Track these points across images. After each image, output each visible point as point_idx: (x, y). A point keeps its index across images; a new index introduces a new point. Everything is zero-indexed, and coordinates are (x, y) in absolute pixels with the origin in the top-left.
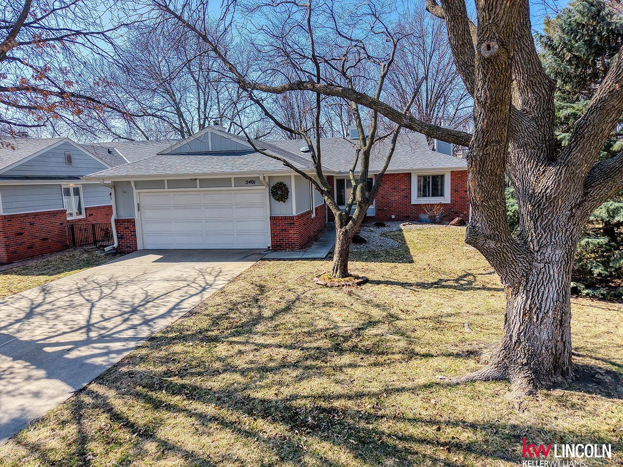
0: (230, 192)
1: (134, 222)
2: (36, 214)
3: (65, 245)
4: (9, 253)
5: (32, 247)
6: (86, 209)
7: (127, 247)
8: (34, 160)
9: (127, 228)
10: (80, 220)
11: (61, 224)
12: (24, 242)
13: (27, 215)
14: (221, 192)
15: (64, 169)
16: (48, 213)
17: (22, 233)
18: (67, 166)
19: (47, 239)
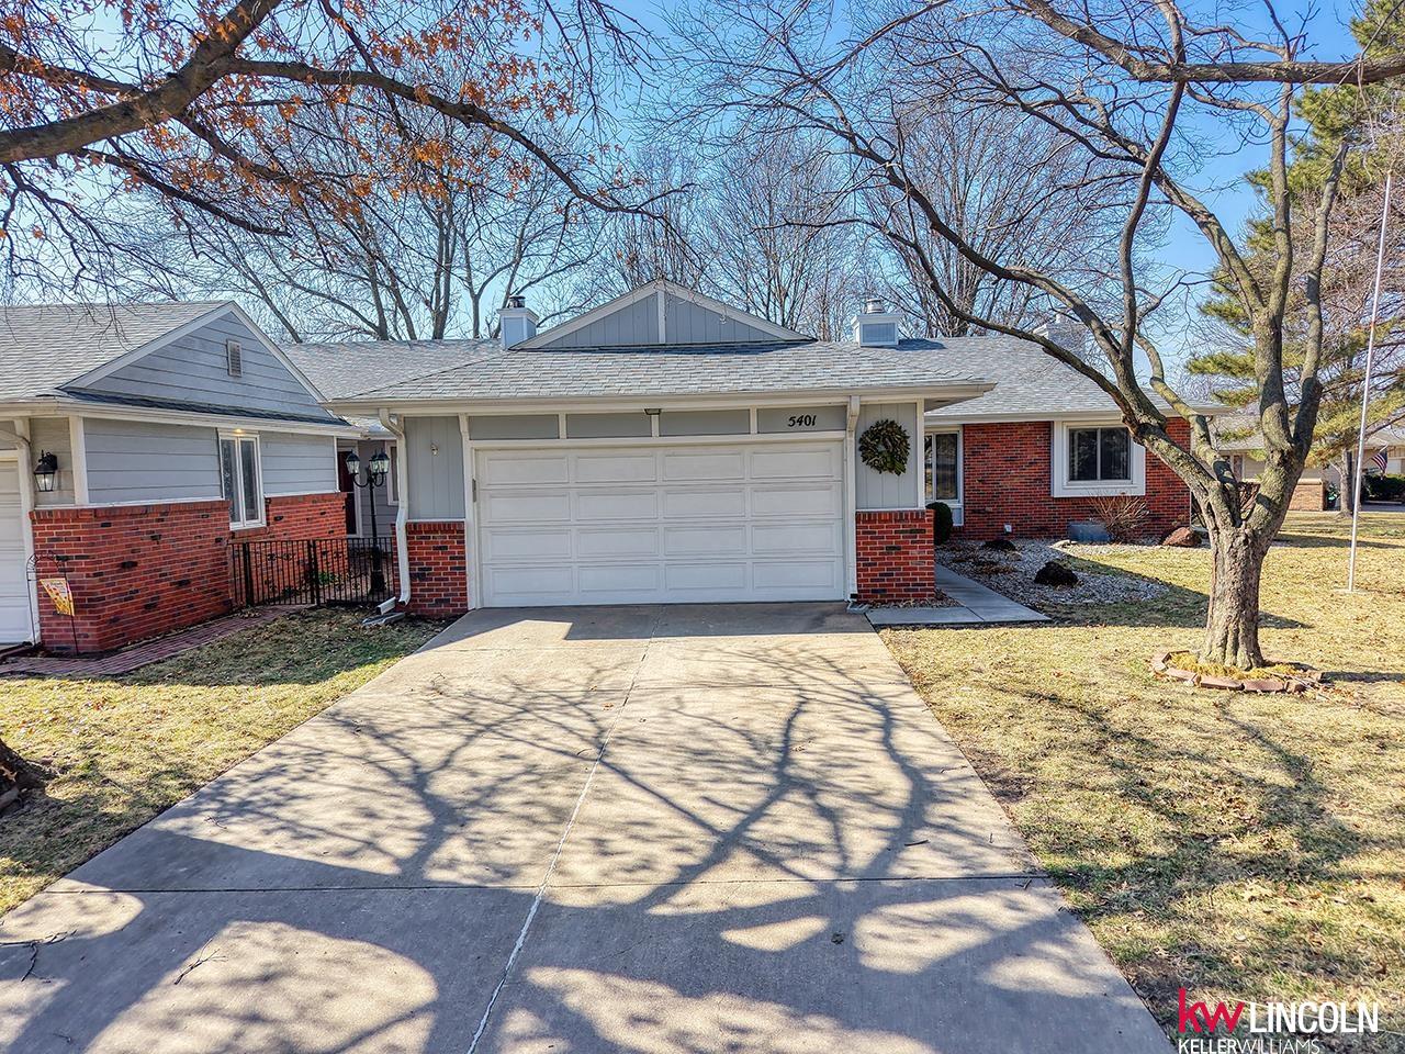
0: (740, 448)
1: (463, 532)
2: (166, 511)
3: (224, 602)
4: (103, 622)
5: (155, 606)
6: (268, 501)
7: (439, 601)
8: (159, 354)
9: (440, 548)
10: (257, 531)
11: (218, 541)
12: (137, 591)
13: (146, 510)
14: (713, 449)
15: (225, 387)
16: (192, 507)
17: (135, 564)
18: (231, 379)
19: (187, 583)
